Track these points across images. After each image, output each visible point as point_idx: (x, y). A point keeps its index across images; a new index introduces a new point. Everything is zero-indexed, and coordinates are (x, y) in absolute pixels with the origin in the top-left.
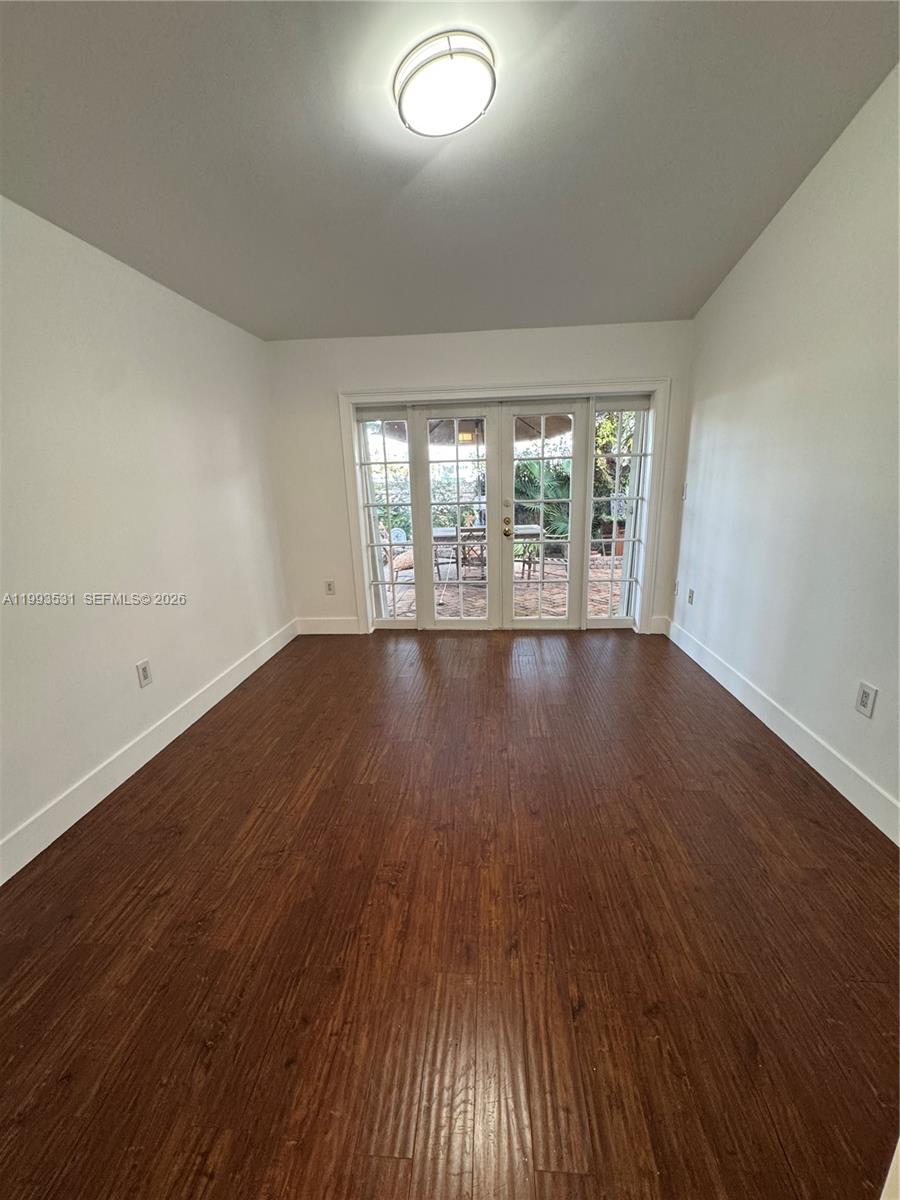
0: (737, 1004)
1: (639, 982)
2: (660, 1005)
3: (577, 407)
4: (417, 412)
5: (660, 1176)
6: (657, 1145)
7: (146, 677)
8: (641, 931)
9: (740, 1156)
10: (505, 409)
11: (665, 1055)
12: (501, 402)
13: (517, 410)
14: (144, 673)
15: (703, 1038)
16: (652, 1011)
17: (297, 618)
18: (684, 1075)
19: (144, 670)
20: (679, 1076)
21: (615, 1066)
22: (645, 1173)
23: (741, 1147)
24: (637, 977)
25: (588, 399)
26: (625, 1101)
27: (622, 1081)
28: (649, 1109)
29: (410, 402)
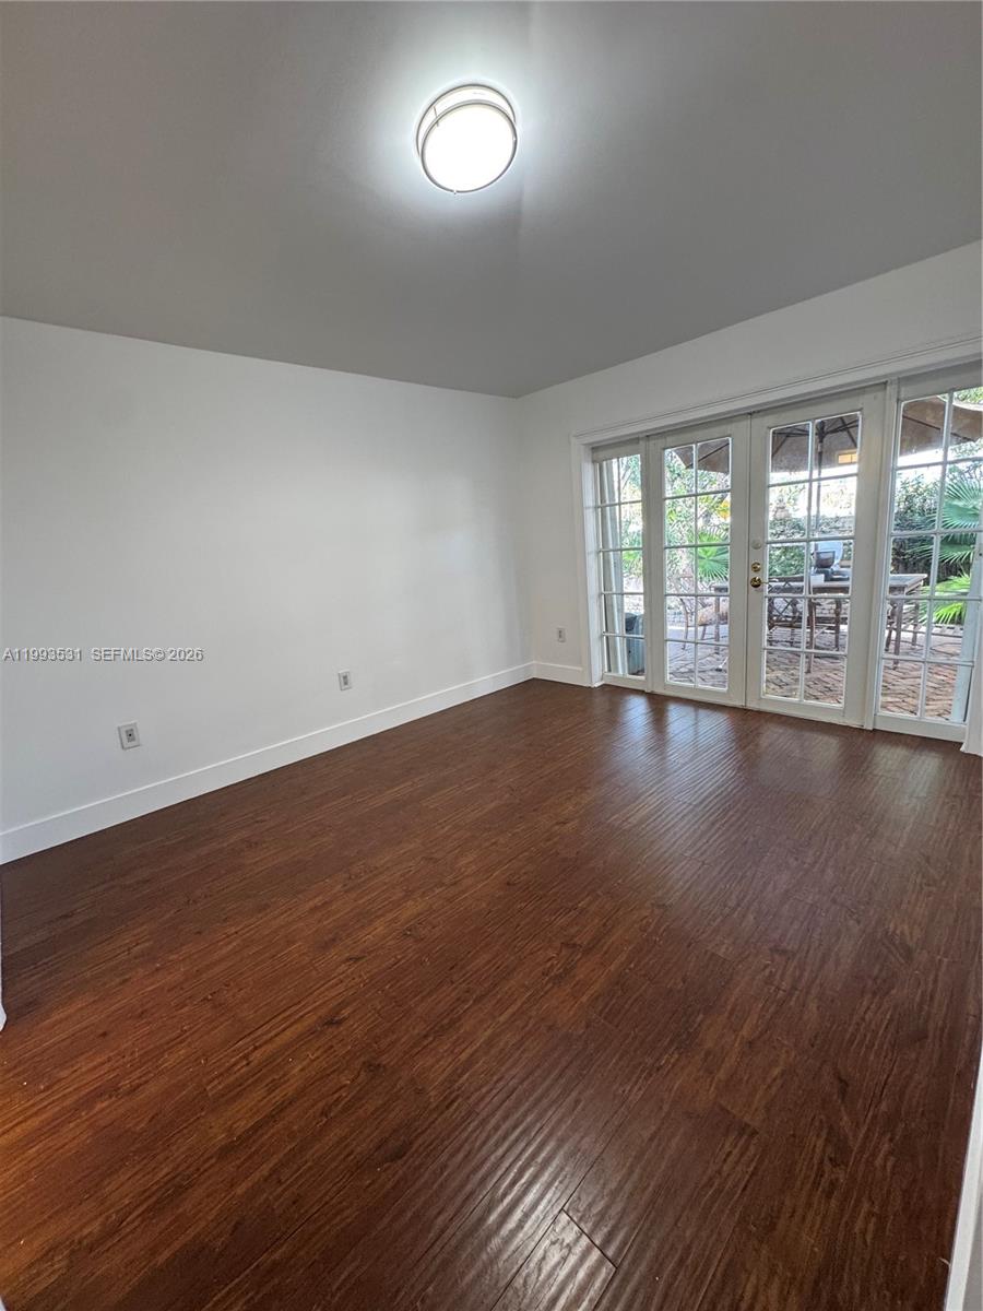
0: (433, 1122)
1: (393, 1043)
2: (382, 1069)
3: (865, 401)
4: (652, 443)
5: (233, 1142)
6: (256, 1128)
7: (346, 683)
8: (451, 1016)
9: (280, 1189)
10: (757, 421)
11: (336, 1096)
12: (751, 414)
13: (770, 420)
14: (345, 680)
15: (372, 1114)
16: (373, 1068)
17: (534, 662)
18: (326, 1116)
19: (345, 677)
20: (324, 1113)
21: (302, 1070)
22: (230, 1131)
23: (289, 1186)
24: (398, 1039)
25: (885, 383)
26: (277, 1091)
27: (292, 1081)
28: (281, 1109)
29: (642, 432)
